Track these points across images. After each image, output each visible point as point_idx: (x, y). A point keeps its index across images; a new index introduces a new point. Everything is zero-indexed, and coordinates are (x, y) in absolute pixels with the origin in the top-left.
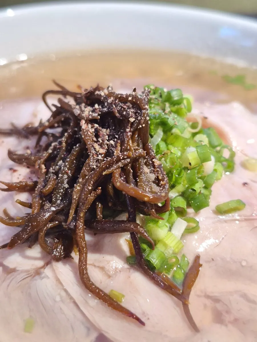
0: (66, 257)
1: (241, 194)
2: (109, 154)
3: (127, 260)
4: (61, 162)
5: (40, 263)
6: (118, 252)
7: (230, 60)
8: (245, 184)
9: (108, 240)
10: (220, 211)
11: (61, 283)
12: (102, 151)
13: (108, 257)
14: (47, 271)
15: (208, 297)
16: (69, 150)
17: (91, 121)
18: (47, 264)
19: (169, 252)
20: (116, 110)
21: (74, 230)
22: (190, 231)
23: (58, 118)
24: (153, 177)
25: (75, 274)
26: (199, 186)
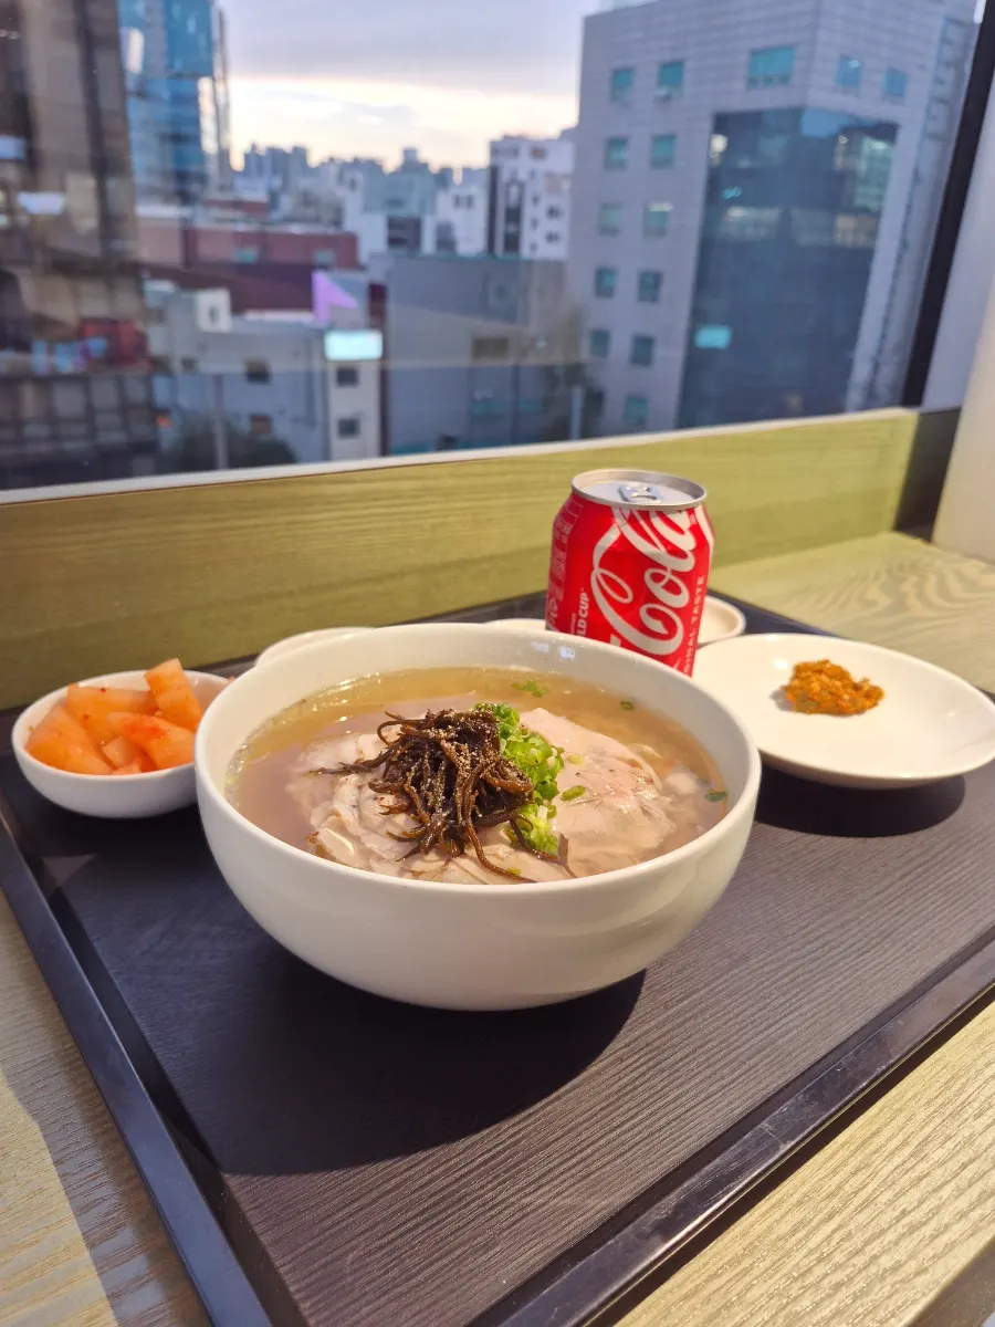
0: (461, 853)
1: (578, 782)
2: (473, 765)
3: (511, 845)
4: (429, 780)
5: (443, 863)
6: (500, 840)
7: (514, 667)
8: (577, 774)
9: (490, 834)
10: (567, 798)
11: (467, 871)
12: (468, 762)
13: (496, 846)
14: (452, 866)
15: (580, 861)
16: (435, 768)
17: (450, 740)
18: (448, 861)
19: (542, 831)
20: (470, 726)
21: (464, 829)
22: (550, 816)
23: (407, 745)
24: (515, 774)
25: (477, 864)
26: (547, 778)
